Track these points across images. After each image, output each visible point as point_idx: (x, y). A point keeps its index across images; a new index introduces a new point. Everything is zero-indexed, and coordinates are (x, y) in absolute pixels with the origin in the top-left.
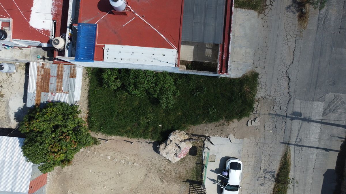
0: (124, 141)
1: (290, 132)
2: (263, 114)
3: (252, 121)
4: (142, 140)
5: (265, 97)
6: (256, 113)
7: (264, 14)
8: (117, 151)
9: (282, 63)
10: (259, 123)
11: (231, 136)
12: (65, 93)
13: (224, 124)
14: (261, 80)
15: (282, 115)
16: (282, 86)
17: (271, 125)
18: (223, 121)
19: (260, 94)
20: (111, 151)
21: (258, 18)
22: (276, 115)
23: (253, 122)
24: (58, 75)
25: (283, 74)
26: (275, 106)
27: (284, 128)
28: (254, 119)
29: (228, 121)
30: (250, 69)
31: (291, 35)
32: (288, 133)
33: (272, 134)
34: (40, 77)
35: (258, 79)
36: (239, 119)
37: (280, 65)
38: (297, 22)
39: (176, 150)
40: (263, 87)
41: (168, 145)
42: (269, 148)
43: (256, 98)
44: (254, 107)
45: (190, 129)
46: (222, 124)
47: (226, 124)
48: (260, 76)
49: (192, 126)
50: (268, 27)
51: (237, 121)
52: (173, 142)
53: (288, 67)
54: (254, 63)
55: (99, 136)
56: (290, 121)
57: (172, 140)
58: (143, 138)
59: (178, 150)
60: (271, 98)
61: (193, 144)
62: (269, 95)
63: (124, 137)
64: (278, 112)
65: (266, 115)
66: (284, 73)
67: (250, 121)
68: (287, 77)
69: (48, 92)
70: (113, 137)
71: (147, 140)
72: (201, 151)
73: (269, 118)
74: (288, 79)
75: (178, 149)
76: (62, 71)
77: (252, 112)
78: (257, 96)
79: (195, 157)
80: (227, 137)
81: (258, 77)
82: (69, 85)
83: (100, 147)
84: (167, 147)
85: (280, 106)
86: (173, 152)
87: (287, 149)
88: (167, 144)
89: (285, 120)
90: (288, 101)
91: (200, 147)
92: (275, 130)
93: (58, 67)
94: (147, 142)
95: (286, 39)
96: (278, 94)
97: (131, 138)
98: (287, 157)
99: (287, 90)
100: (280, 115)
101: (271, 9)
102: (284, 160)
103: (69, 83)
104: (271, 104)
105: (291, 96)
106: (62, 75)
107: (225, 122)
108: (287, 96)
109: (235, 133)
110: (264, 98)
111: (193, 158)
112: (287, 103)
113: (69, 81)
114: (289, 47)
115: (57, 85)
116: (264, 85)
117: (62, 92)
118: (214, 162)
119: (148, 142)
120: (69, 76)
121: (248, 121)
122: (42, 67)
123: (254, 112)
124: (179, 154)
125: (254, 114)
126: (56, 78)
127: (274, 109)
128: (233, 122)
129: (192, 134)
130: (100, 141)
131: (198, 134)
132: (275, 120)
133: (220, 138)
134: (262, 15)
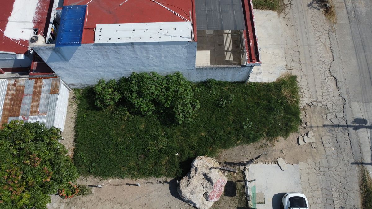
0: (127, 184)
1: (360, 146)
2: (315, 127)
3: (303, 137)
4: (152, 179)
5: (313, 104)
6: (306, 126)
7: (284, 13)
8: (116, 203)
9: (321, 62)
10: (314, 138)
11: (281, 161)
12: (41, 115)
13: (266, 145)
15: (341, 124)
16: (330, 88)
17: (331, 139)
18: (265, 141)
19: (304, 101)
20: (107, 203)
21: (279, 17)
22: (333, 126)
23: (305, 137)
24: (35, 92)
25: (326, 74)
26: (328, 114)
27: (349, 141)
28: (306, 135)
29: (272, 139)
30: (284, 72)
31: (322, 32)
32: (356, 148)
33: (336, 152)
34: (9, 97)
35: (297, 83)
36: (286, 135)
37: (320, 64)
38: (324, 18)
39: (204, 186)
40: (306, 92)
41: (193, 177)
42: (337, 173)
44: (301, 118)
45: (221, 156)
46: (263, 145)
47: (269, 144)
48: (298, 79)
49: (223, 150)
50: (292, 25)
51: (284, 140)
52: (200, 170)
53: (330, 65)
54: (287, 65)
55: (88, 181)
56: (354, 131)
57: (197, 167)
58: (154, 177)
59: (208, 186)
60: (320, 104)
61: (228, 177)
62: (316, 101)
63: (126, 179)
64: (335, 122)
65: (320, 128)
66: (328, 73)
67: (301, 137)
68: (332, 77)
69: (18, 116)
70: (110, 181)
71: (160, 179)
72: (241, 187)
73: (325, 131)
74: (333, 79)
75: (208, 184)
76: (40, 87)
77: (301, 125)
78: (302, 103)
79: (234, 198)
80: (275, 164)
81: (296, 80)
82: (48, 103)
83: (91, 199)
84: (191, 180)
85: (334, 113)
86: (201, 190)
87: (363, 170)
88: (191, 177)
89: (347, 131)
90: (343, 105)
91: (239, 181)
92: (337, 145)
93: (36, 83)
94: (160, 182)
95: (317, 35)
96: (327, 99)
97: (136, 179)
98: (367, 182)
99: (337, 93)
100: (338, 126)
101: (291, 8)
102: (364, 187)
103: (48, 101)
104: (322, 112)
105: (345, 99)
106: (40, 92)
107: (268, 142)
108: (339, 100)
109: (285, 156)
110: (310, 106)
111: (231, 200)
112: (343, 108)
113: (49, 98)
114: (324, 43)
115: (32, 106)
116: (307, 89)
117: (38, 114)
118: (264, 203)
119: (162, 182)
120: (49, 92)
121: (299, 137)
122: (14, 85)
123: (304, 125)
124: (210, 192)
125: (304, 127)
126: (31, 97)
127: (328, 119)
128: (278, 141)
129: (225, 163)
130: (90, 189)
131: (233, 161)
132: (334, 133)
133: (265, 165)
134: (282, 15)
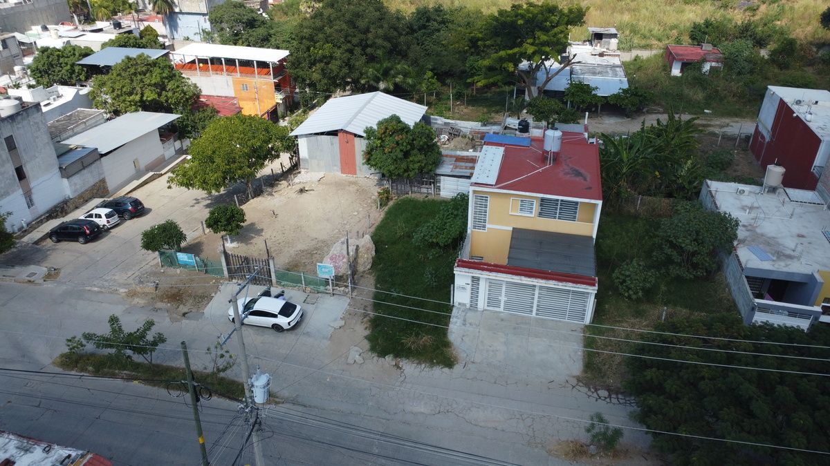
0: (374, 223)
7: (577, 385)
9: (469, 406)
10: (352, 363)
13: (366, 316)
14: (438, 371)
18: (371, 315)
19: (411, 367)
21: (569, 376)
23: (358, 354)
25: (446, 405)
26: (379, 389)
28: (362, 356)
29: (370, 322)
30: (463, 355)
31: (532, 427)
35: (441, 366)
37: (465, 402)
40: (424, 373)
43: (404, 363)
46: (368, 313)
48: (446, 370)
50: (549, 388)
51: (365, 335)
53: (460, 415)
54: (473, 363)
55: (389, 207)
60: (399, 383)
63: (379, 223)
66: (448, 408)
67: (361, 351)
68: (438, 411)
70: (381, 216)
74: (434, 412)
78: (408, 363)
81: (446, 365)
83: (373, 209)
85: (378, 396)
90: (385, 409)
96: (404, 394)
101: (589, 396)
104: (385, 382)
108: (395, 407)
109: (345, 331)
110: (400, 371)
114: (507, 421)
116: (428, 375)
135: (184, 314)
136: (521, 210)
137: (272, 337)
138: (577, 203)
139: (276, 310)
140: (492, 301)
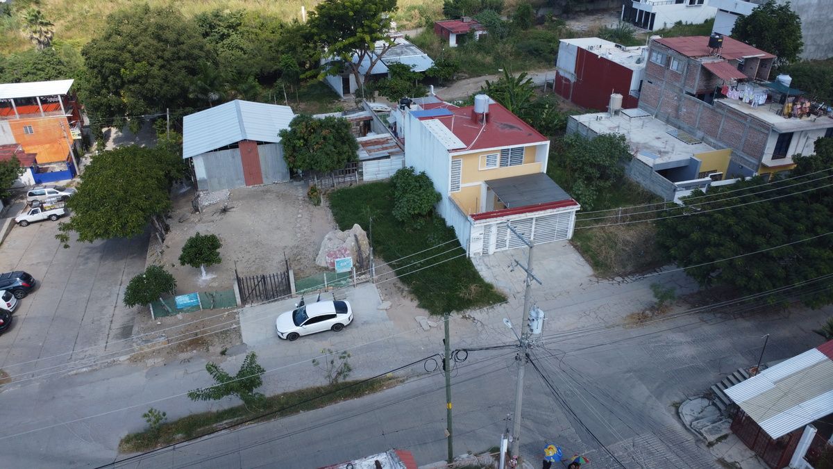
0: (329, 219)
5: (477, 323)
7: (598, 280)
10: (428, 328)
11: (387, 304)
13: (402, 291)
14: (499, 308)
18: (407, 289)
19: (477, 314)
20: (309, 216)
21: (588, 277)
30: (507, 291)
33: (419, 351)
35: (499, 304)
36: (422, 306)
40: (491, 314)
43: (468, 313)
44: (451, 314)
46: (401, 289)
47: (404, 294)
48: (504, 305)
50: (584, 289)
51: (416, 306)
54: (518, 293)
55: (325, 203)
60: (480, 329)
62: (482, 325)
63: (333, 218)
70: (328, 212)
76: (392, 148)
78: (472, 312)
80: (383, 301)
81: (502, 303)
83: (311, 209)
95: (587, 312)
96: (492, 334)
101: (612, 284)
107: (406, 292)
109: (396, 308)
110: (473, 322)
114: (579, 321)
115: (374, 150)
116: (495, 314)
126: (382, 147)
130: (318, 206)
133: (378, 294)
134: (594, 279)
135: (223, 353)
136: (487, 164)
137: (336, 338)
138: (522, 149)
139: (332, 311)
140: (500, 243)
